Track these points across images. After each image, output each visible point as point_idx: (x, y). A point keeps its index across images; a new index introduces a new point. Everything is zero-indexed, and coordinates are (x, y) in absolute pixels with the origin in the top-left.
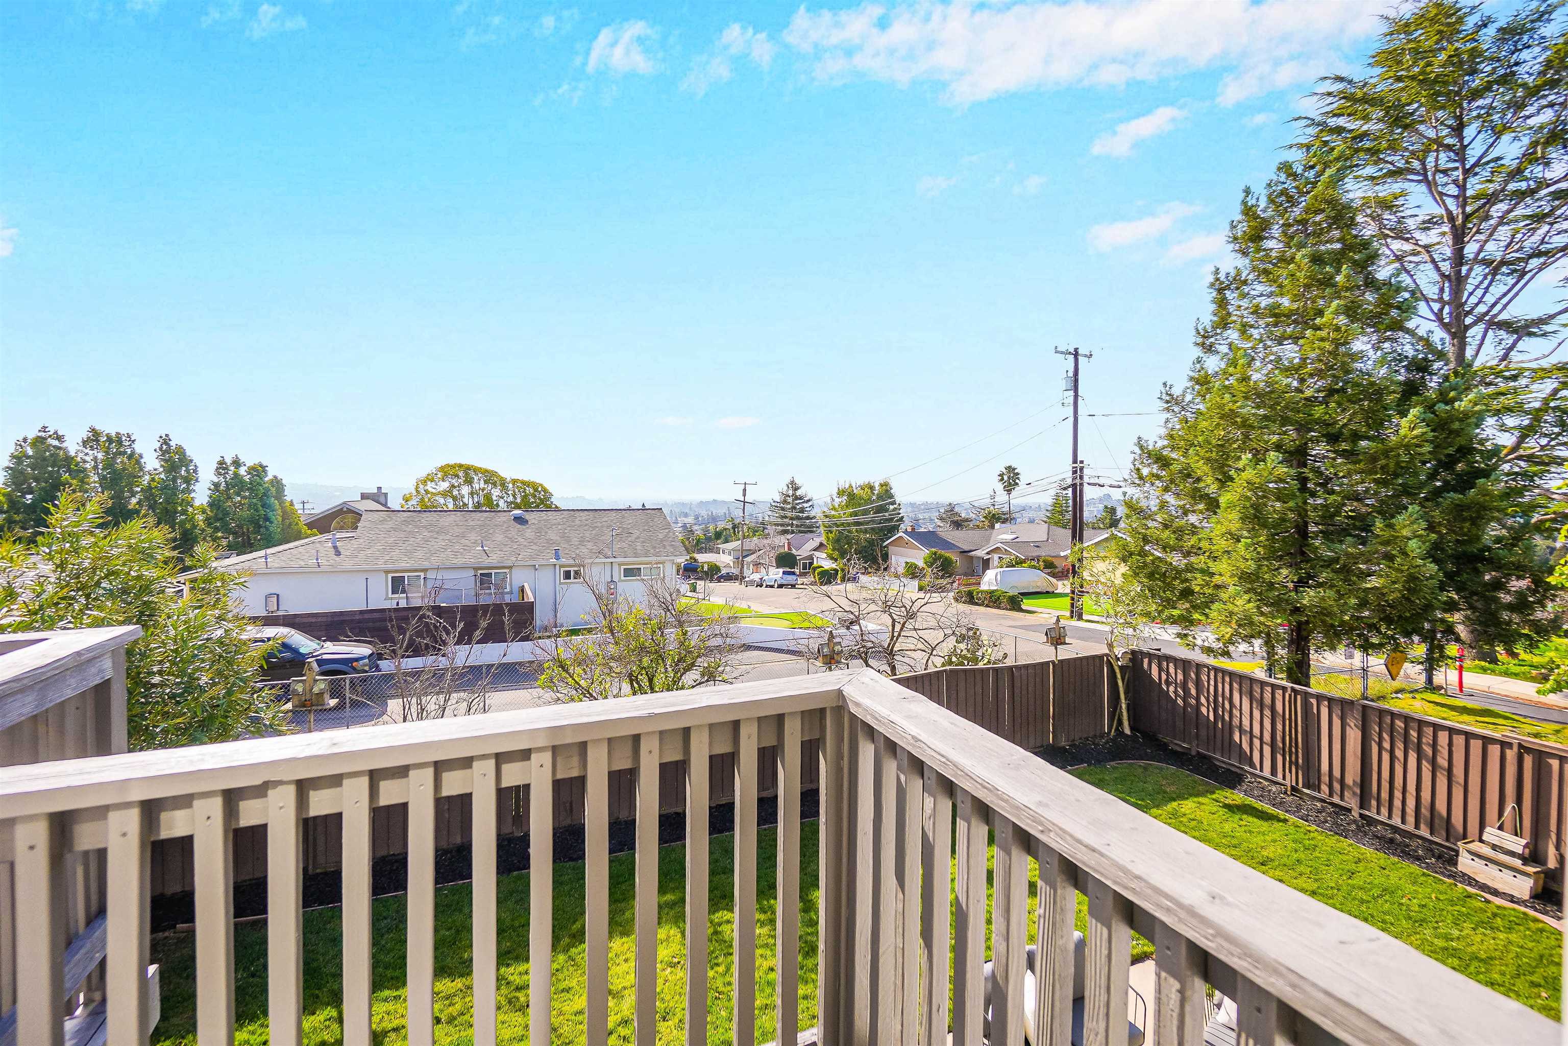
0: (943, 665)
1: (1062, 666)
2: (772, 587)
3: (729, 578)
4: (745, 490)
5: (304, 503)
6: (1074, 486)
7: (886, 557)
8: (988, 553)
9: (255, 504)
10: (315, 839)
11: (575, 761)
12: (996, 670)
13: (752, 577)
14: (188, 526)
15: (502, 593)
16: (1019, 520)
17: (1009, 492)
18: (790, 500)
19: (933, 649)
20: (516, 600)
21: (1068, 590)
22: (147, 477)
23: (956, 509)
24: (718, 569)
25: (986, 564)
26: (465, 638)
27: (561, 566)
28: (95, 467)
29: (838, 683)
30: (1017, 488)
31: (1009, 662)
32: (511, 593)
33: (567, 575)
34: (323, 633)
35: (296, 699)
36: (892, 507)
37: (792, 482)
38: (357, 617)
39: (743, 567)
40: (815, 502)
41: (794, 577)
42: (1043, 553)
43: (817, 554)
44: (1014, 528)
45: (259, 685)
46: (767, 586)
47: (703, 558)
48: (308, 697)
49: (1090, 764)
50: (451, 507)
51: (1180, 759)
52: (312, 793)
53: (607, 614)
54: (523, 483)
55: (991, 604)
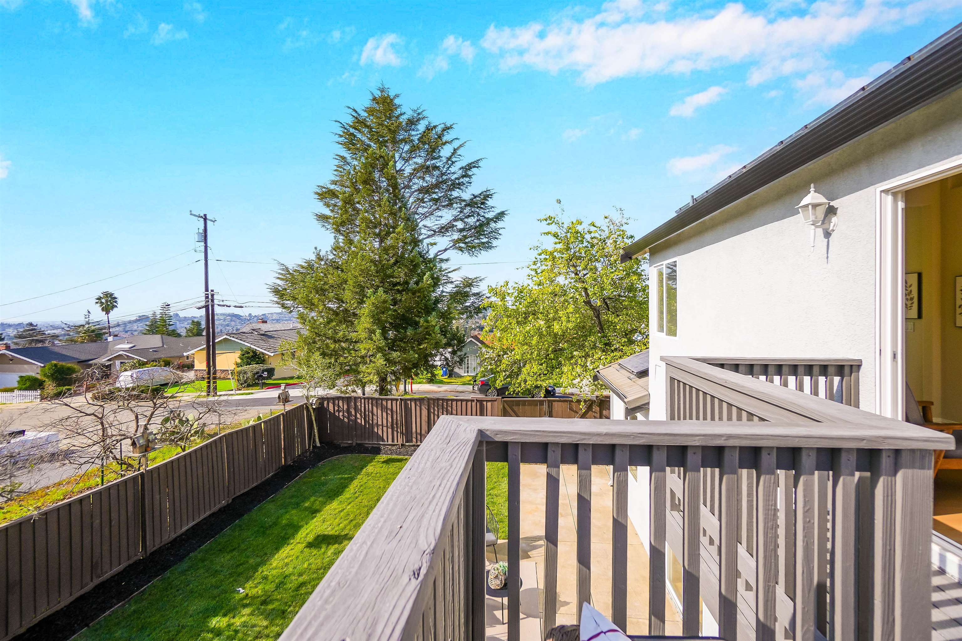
1: (287, 415)
6: (207, 307)
12: (254, 427)
17: (108, 313)
51: (349, 450)
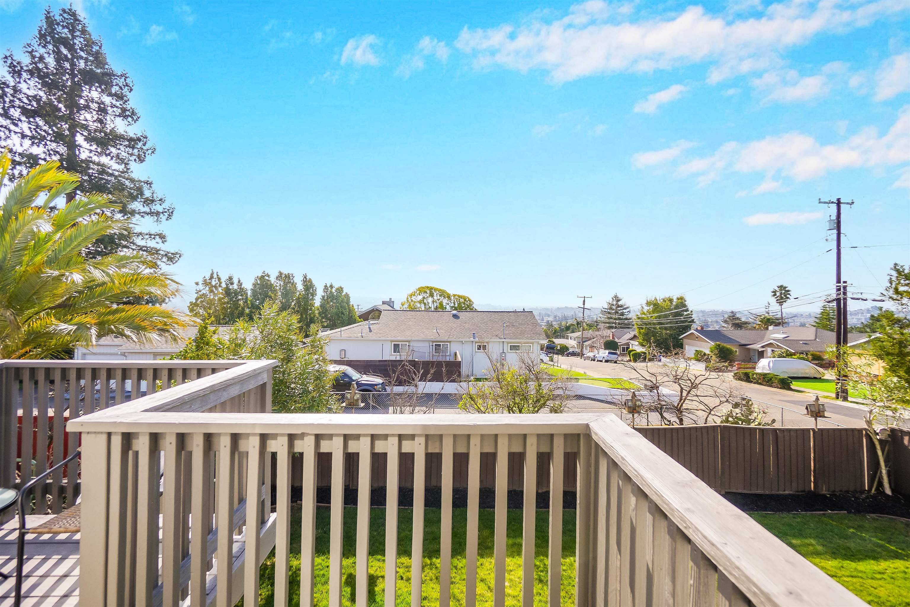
0: (722, 422)
1: (821, 433)
2: (601, 361)
3: (574, 354)
4: (584, 301)
5: (358, 306)
6: (838, 300)
7: (681, 346)
8: (763, 347)
9: (338, 306)
10: (353, 472)
11: (437, 444)
12: (762, 431)
13: (588, 355)
14: (312, 316)
15: (446, 356)
16: (791, 324)
17: (781, 304)
18: (614, 307)
19: (711, 410)
20: (452, 359)
21: (834, 378)
22: (298, 293)
23: (738, 315)
24: (567, 349)
25: (761, 355)
26: (423, 378)
27: (476, 343)
28: (280, 289)
29: (587, 420)
30: (788, 301)
31: (777, 426)
32: (450, 355)
33: (479, 348)
34: (363, 370)
35: (347, 401)
36: (685, 313)
37: (616, 297)
38: (378, 363)
39: (582, 348)
40: (631, 309)
41: (616, 356)
42: (811, 348)
43: (632, 342)
44: (785, 329)
45: (332, 393)
46: (598, 361)
47: (558, 342)
48: (352, 401)
49: (849, 512)
50: (423, 309)
52: (321, 441)
53: (496, 371)
54: (459, 296)
55: (765, 383)
